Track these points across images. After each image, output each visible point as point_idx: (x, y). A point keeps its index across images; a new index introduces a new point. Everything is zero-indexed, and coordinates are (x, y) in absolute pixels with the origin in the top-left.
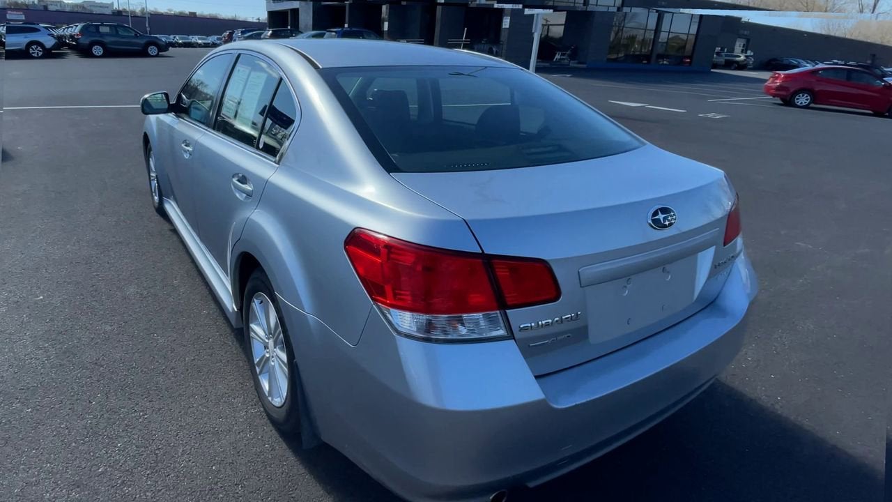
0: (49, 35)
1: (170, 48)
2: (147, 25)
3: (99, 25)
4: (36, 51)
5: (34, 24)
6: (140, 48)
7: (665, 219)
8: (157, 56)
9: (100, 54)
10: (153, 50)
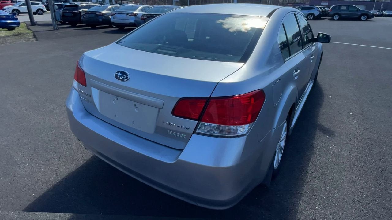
0: (318, 10)
1: (374, 17)
2: (382, 6)
3: (342, 6)
4: (311, 17)
5: (313, 6)
6: (357, 17)
7: (120, 76)
8: (366, 20)
9: (337, 19)
10: (364, 18)
